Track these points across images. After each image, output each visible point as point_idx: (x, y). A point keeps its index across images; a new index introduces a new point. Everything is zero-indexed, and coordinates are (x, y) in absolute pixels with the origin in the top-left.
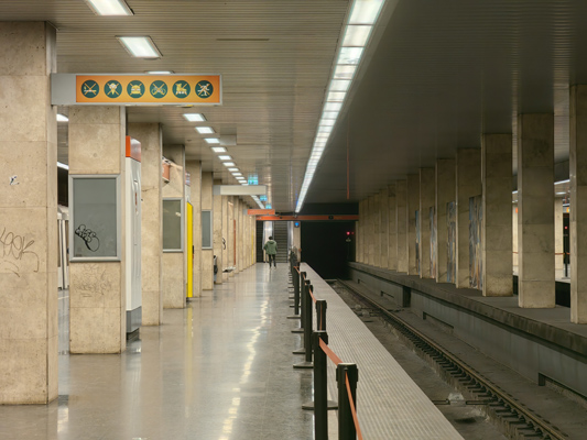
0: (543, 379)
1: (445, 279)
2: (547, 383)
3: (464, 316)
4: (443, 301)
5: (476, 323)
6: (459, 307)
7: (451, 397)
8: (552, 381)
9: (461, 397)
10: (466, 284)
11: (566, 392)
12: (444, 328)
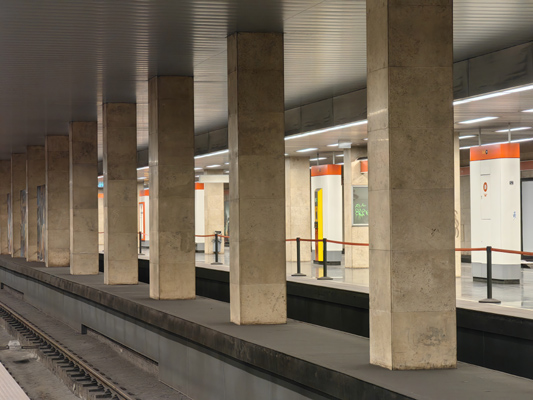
0: (85, 329)
1: (19, 255)
2: (89, 332)
3: (31, 283)
4: (15, 273)
5: (40, 288)
6: (27, 277)
7: (10, 343)
8: (90, 329)
9: (18, 343)
10: (35, 258)
11: (100, 337)
12: (17, 295)
